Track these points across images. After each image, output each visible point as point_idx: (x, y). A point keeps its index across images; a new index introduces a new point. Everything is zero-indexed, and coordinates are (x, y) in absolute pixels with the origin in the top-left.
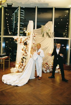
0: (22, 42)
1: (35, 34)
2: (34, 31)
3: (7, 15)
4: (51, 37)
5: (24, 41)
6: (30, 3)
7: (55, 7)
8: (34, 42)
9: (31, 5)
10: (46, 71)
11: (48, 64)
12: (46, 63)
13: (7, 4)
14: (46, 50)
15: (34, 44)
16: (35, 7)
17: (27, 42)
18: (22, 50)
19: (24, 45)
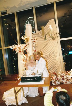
0: (21, 50)
1: (35, 39)
2: (34, 35)
3: (7, 25)
4: (55, 38)
5: (23, 50)
6: (24, 4)
7: (56, 2)
8: (35, 49)
9: (27, 6)
10: (55, 82)
11: (57, 73)
12: (54, 73)
13: (1, 12)
14: (52, 57)
15: (35, 51)
16: (32, 7)
18: (23, 60)
19: (24, 55)
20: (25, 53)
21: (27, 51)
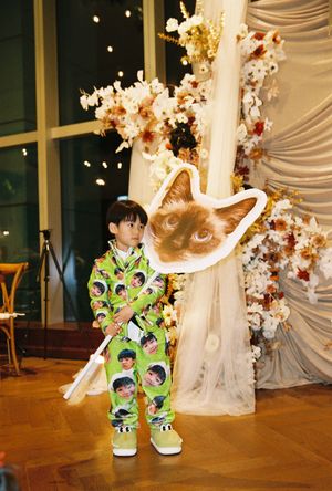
1: (269, 35)
2: (260, 12)
5: (167, 122)
15: (259, 128)
17: (192, 119)
19: (171, 153)
20: (183, 139)
21: (200, 130)
